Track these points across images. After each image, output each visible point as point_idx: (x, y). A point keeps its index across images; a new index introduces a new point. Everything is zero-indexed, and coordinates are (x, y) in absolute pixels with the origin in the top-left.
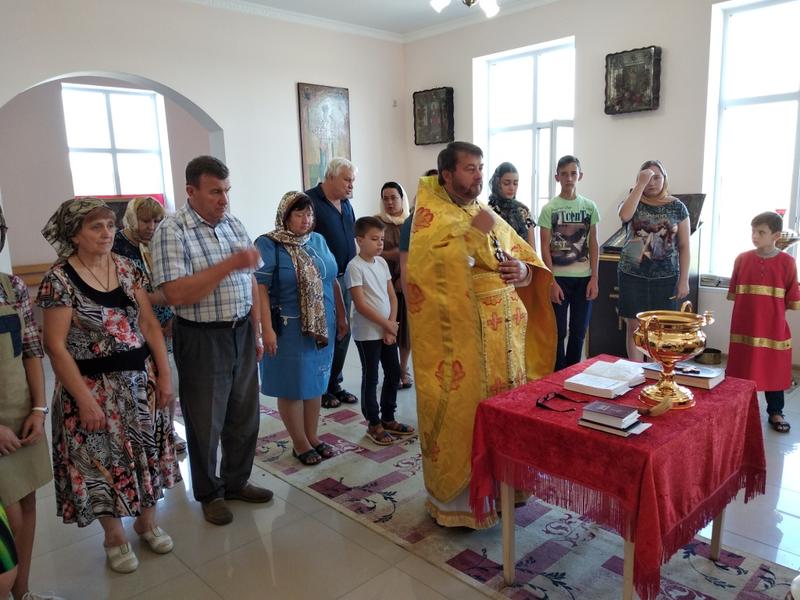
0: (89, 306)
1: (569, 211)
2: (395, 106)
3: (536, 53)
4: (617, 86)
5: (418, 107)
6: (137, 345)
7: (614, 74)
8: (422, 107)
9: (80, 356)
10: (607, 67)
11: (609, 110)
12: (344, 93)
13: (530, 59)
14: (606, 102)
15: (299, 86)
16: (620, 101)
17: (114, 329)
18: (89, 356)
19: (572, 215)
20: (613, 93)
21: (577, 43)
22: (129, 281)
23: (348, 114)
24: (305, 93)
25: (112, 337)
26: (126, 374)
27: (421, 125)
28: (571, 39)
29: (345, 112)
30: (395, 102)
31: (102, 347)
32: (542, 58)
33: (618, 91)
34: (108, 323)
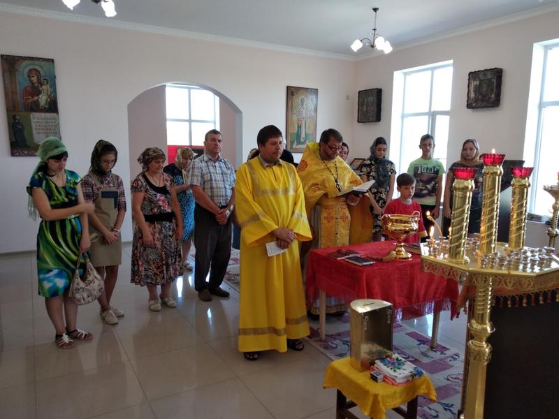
0: (153, 192)
1: (425, 166)
2: (348, 99)
3: (433, 69)
4: (475, 91)
5: (361, 100)
6: (170, 211)
7: (474, 83)
8: (363, 99)
9: (147, 214)
10: (469, 79)
11: (469, 106)
12: (316, 91)
13: (429, 72)
14: (467, 101)
15: (288, 88)
16: (476, 100)
17: (161, 203)
18: (151, 213)
19: (427, 168)
20: (472, 95)
21: (454, 65)
22: (168, 184)
23: (317, 104)
24: (291, 92)
25: (160, 206)
26: (164, 223)
27: (362, 110)
28: (451, 62)
29: (315, 102)
30: (348, 96)
31: (155, 210)
32: (436, 72)
33: (475, 95)
34: (159, 200)
